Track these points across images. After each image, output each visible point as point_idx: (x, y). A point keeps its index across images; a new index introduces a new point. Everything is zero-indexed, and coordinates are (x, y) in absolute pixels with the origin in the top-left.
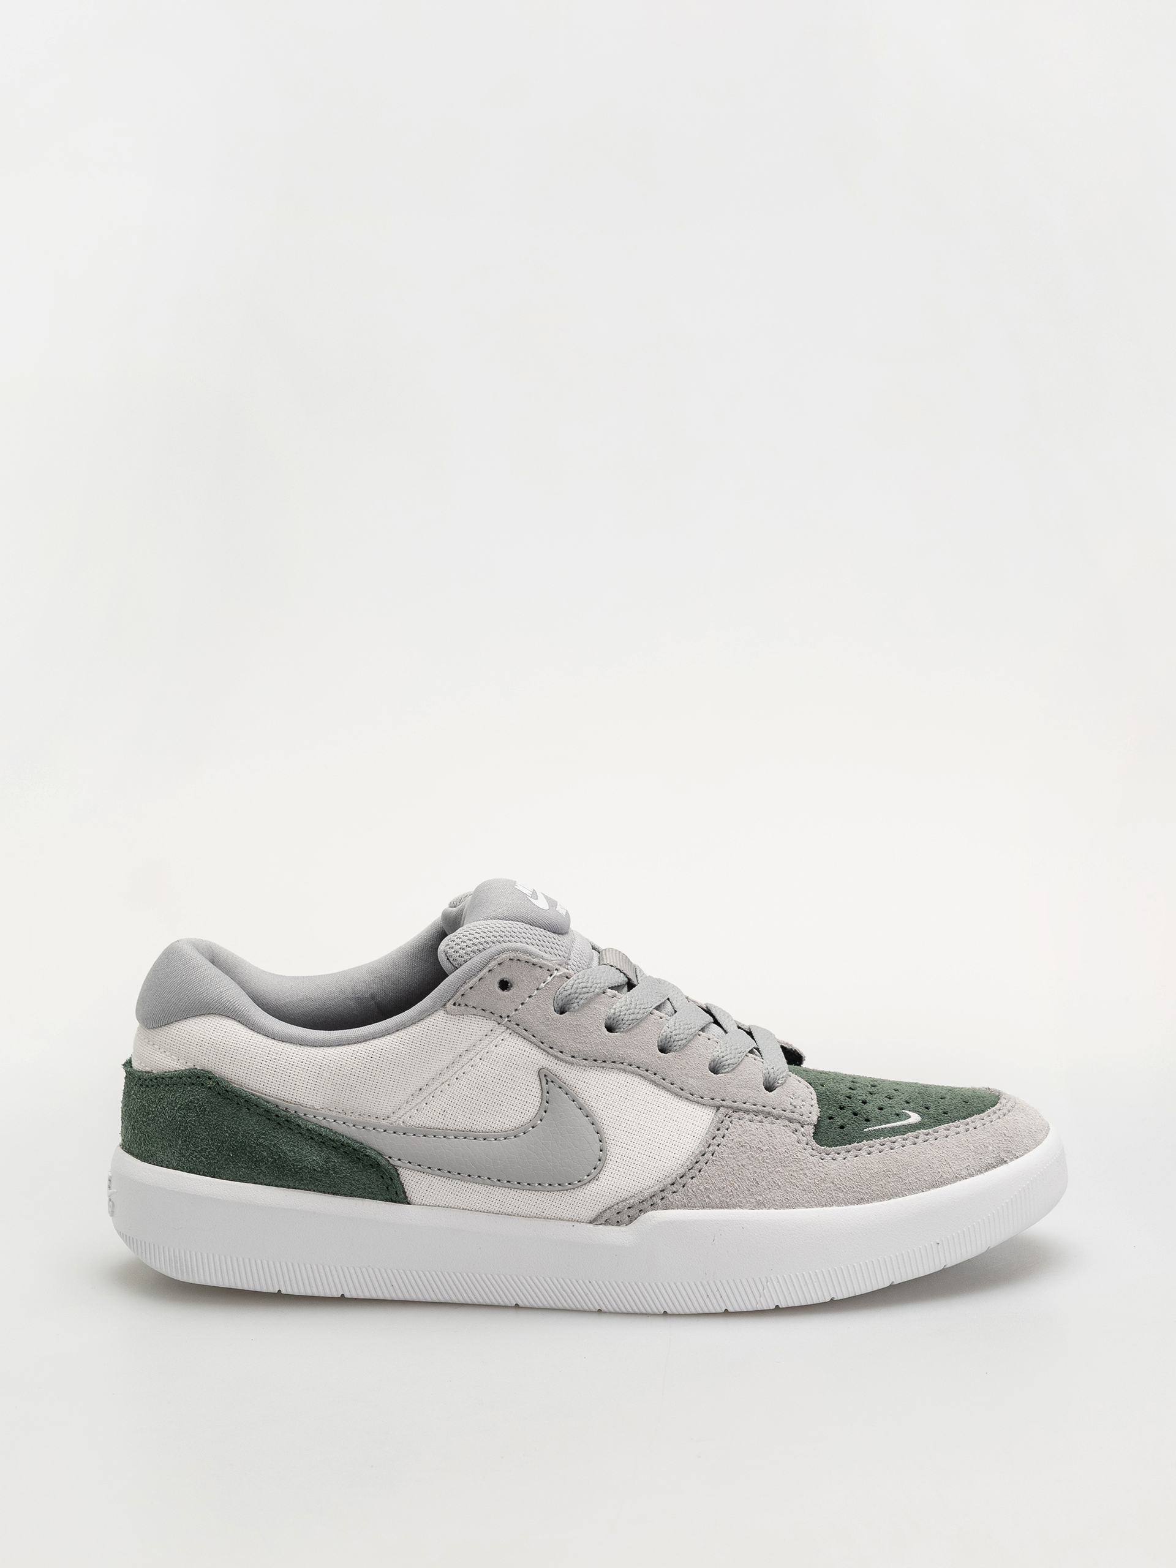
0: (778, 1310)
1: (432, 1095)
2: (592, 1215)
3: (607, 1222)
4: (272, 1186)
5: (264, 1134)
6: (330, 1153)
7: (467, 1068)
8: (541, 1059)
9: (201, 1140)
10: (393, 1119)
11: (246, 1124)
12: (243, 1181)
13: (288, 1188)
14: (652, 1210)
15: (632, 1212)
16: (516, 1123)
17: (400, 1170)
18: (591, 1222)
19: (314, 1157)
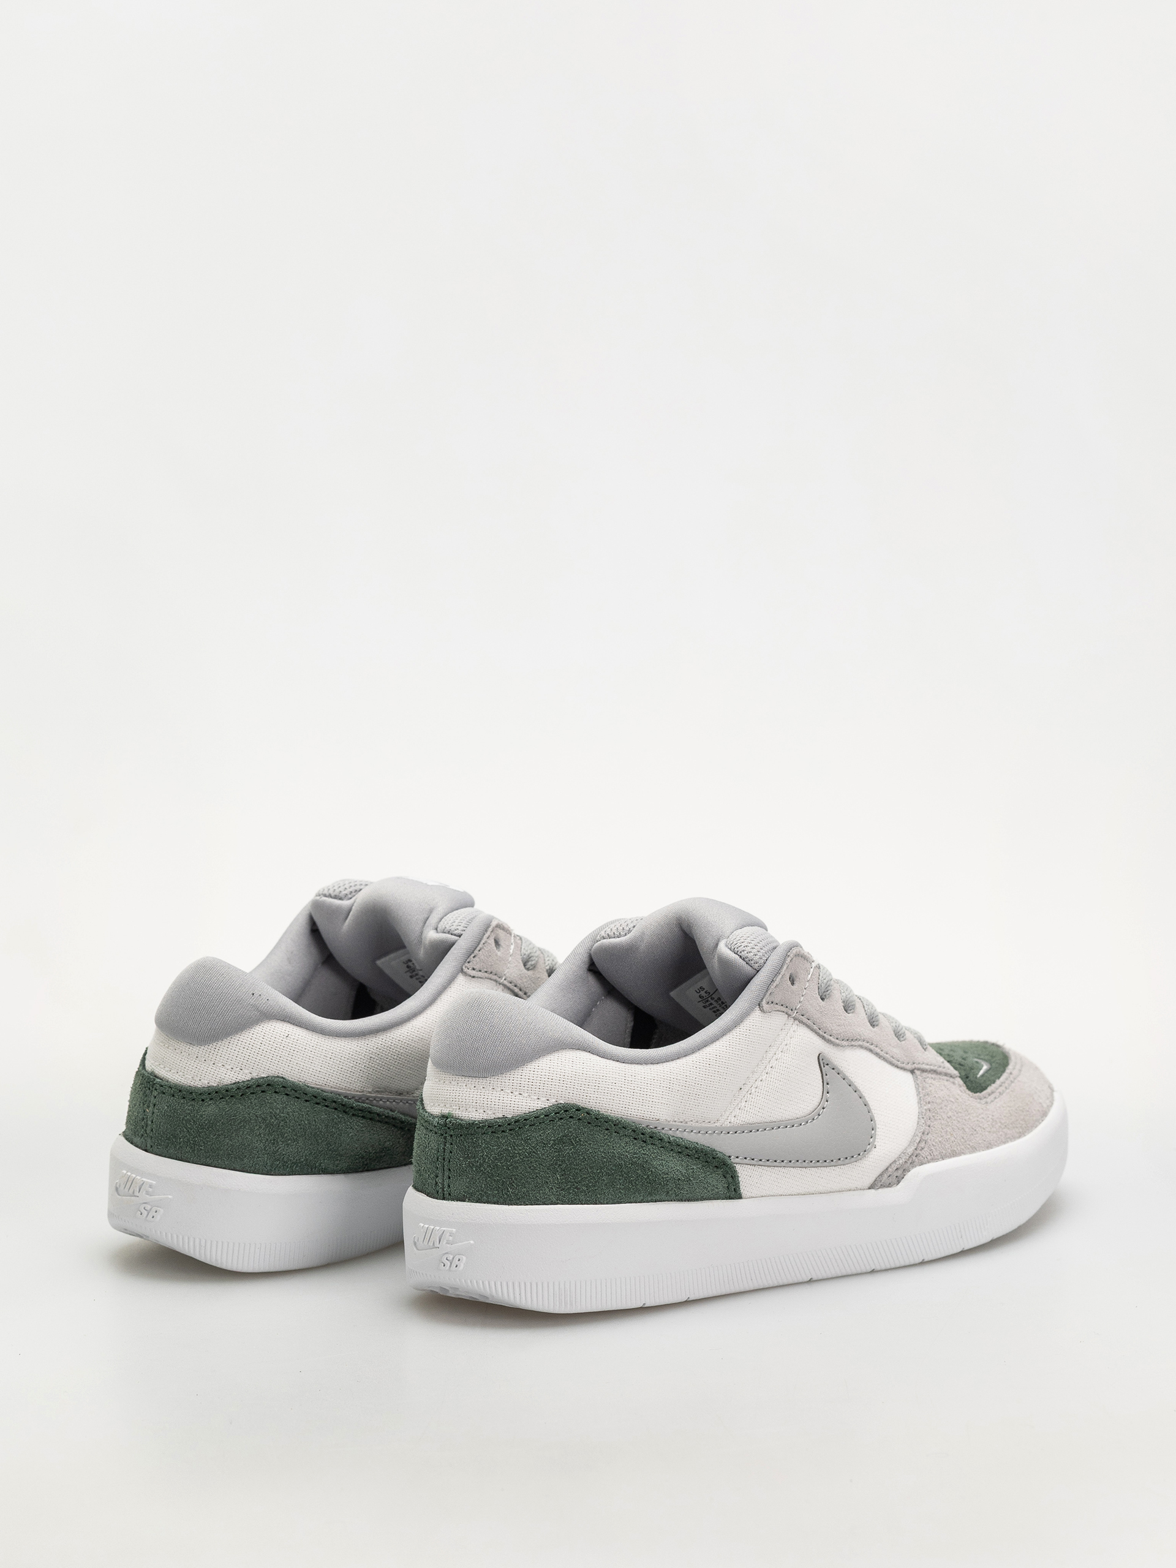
0: (923, 1263)
1: (749, 1092)
2: (870, 1181)
3: (883, 1186)
4: (644, 1202)
5: (635, 1153)
6: (688, 1161)
7: (773, 1063)
8: (819, 1045)
9: (580, 1170)
10: (722, 1120)
11: (619, 1147)
12: (621, 1203)
13: (656, 1202)
14: (913, 1167)
15: (899, 1173)
16: (810, 1108)
17: (738, 1168)
18: (869, 1188)
19: (674, 1166)
